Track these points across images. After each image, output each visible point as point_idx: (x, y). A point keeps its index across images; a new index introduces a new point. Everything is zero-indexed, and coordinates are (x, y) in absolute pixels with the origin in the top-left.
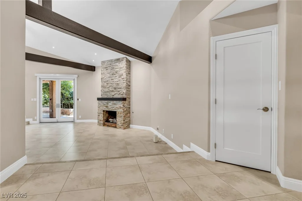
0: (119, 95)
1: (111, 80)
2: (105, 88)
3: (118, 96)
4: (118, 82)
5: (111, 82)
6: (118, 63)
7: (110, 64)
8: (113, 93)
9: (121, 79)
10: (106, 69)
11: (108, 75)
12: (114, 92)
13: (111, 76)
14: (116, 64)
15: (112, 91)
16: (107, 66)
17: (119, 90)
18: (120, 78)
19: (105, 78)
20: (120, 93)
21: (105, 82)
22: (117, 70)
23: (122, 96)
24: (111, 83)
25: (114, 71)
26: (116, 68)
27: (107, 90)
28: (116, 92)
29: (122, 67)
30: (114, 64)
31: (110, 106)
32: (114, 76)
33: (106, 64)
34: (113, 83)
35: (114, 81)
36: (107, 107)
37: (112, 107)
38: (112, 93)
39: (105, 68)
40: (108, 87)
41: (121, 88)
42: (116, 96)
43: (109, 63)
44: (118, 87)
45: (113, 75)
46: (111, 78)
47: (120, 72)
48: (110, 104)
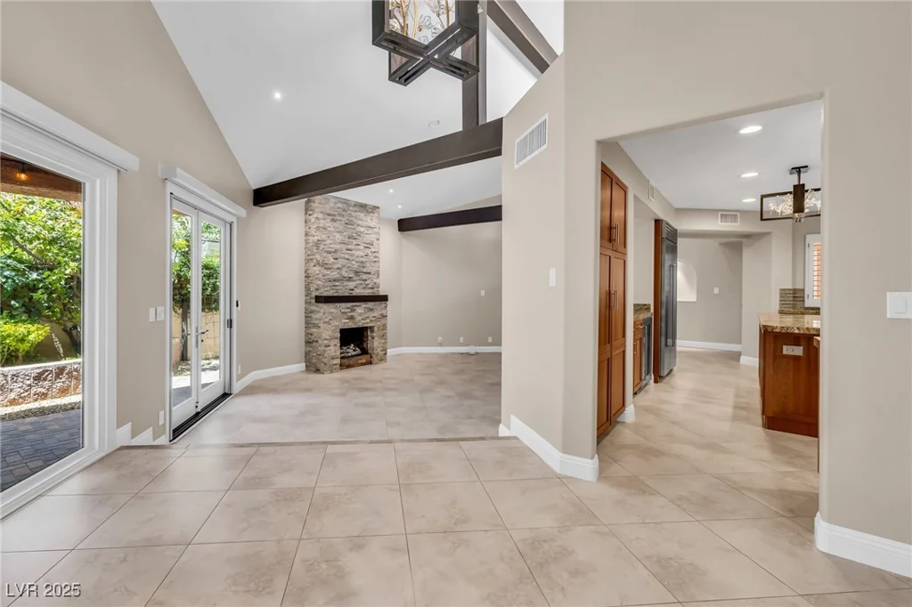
0: (364, 288)
1: (347, 250)
2: (330, 269)
3: (363, 291)
4: (364, 260)
5: (347, 256)
6: (363, 215)
7: (344, 211)
8: (351, 285)
9: (370, 254)
10: (331, 217)
11: (338, 236)
12: (353, 281)
13: (347, 239)
14: (358, 214)
15: (350, 279)
16: (336, 213)
17: (365, 277)
18: (368, 251)
19: (329, 242)
20: (367, 285)
21: (329, 252)
22: (362, 229)
23: (371, 291)
24: (344, 258)
25: (354, 229)
26: (358, 225)
27: (335, 274)
28: (359, 282)
29: (371, 225)
30: (353, 214)
31: (360, 315)
32: (354, 242)
33: (332, 204)
34: (351, 258)
35: (352, 255)
36: (352, 318)
37: (363, 317)
38: (350, 283)
39: (329, 215)
40: (338, 268)
41: (369, 273)
42: (358, 292)
43: (340, 205)
44: (365, 270)
45: (352, 240)
46: (344, 247)
47: (368, 236)
48: (359, 310)
